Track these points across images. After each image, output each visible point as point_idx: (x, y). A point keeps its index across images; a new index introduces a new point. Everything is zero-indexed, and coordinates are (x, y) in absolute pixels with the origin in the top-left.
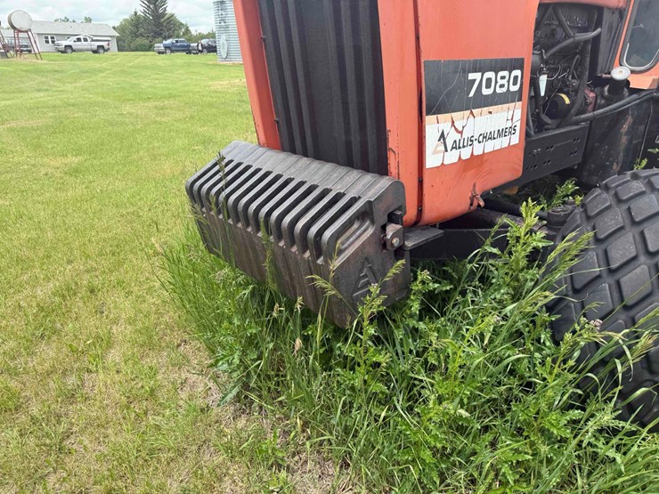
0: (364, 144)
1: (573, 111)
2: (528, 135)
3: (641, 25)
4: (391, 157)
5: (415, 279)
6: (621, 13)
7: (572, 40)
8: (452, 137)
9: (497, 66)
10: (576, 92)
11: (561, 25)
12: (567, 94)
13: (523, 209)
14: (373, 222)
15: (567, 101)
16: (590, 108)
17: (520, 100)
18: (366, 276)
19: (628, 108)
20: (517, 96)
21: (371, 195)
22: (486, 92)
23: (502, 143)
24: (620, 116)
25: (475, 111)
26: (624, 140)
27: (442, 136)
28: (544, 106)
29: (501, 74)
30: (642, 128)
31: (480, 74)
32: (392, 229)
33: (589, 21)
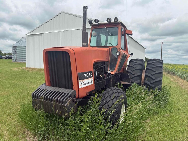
0: (68, 85)
1: (102, 78)
2: (95, 82)
3: (112, 63)
4: (73, 86)
5: (78, 108)
6: (108, 62)
7: (100, 67)
8: (83, 83)
9: (88, 73)
10: (102, 75)
11: (98, 65)
12: (101, 75)
13: (95, 95)
14: (71, 97)
15: (101, 76)
16: (105, 77)
17: (93, 77)
18: (70, 107)
19: (111, 77)
20: (92, 77)
21: (71, 93)
22: (87, 76)
23: (90, 84)
24: (110, 79)
25: (86, 79)
26: (111, 83)
27: (81, 83)
28: (97, 77)
29: (89, 74)
30: (114, 81)
31: (86, 74)
32: (74, 98)
33: (103, 63)
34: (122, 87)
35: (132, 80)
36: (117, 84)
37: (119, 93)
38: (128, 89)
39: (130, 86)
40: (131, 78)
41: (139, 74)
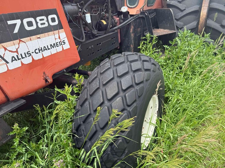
1: (109, 27)
8: (9, 55)
10: (108, 19)
12: (105, 20)
15: (105, 23)
19: (130, 23)
23: (56, 50)
24: (128, 26)
25: (23, 39)
26: (132, 35)
29: (39, 18)
30: (139, 29)
31: (19, 20)
34: (154, 43)
35: (179, 22)
36: (145, 36)
37: (145, 63)
38: (170, 45)
39: (174, 37)
40: (177, 20)
41: (195, 8)
